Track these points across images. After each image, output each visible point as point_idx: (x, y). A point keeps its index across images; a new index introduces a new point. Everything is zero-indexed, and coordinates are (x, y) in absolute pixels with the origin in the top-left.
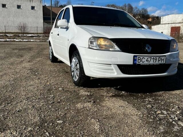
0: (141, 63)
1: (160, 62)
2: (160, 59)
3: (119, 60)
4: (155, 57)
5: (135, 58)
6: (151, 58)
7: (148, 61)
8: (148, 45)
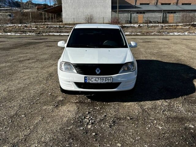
0: (90, 82)
1: (107, 81)
2: (106, 79)
3: (75, 79)
4: (102, 78)
5: (86, 78)
6: (99, 78)
7: (96, 80)
8: (98, 69)
